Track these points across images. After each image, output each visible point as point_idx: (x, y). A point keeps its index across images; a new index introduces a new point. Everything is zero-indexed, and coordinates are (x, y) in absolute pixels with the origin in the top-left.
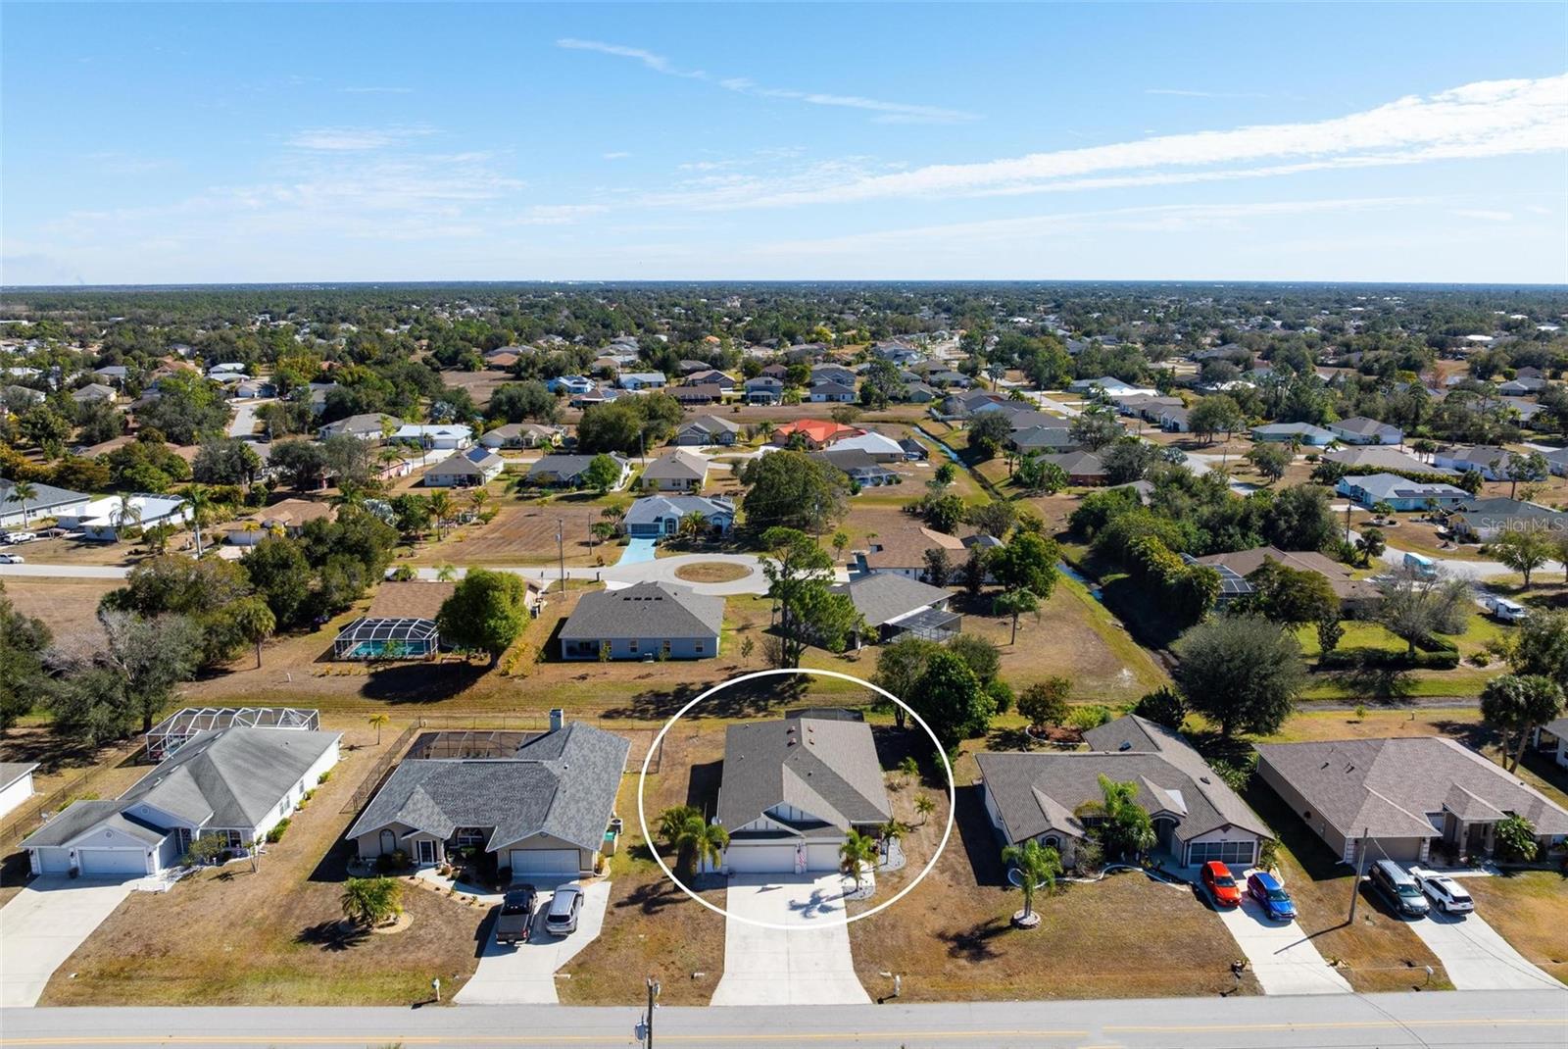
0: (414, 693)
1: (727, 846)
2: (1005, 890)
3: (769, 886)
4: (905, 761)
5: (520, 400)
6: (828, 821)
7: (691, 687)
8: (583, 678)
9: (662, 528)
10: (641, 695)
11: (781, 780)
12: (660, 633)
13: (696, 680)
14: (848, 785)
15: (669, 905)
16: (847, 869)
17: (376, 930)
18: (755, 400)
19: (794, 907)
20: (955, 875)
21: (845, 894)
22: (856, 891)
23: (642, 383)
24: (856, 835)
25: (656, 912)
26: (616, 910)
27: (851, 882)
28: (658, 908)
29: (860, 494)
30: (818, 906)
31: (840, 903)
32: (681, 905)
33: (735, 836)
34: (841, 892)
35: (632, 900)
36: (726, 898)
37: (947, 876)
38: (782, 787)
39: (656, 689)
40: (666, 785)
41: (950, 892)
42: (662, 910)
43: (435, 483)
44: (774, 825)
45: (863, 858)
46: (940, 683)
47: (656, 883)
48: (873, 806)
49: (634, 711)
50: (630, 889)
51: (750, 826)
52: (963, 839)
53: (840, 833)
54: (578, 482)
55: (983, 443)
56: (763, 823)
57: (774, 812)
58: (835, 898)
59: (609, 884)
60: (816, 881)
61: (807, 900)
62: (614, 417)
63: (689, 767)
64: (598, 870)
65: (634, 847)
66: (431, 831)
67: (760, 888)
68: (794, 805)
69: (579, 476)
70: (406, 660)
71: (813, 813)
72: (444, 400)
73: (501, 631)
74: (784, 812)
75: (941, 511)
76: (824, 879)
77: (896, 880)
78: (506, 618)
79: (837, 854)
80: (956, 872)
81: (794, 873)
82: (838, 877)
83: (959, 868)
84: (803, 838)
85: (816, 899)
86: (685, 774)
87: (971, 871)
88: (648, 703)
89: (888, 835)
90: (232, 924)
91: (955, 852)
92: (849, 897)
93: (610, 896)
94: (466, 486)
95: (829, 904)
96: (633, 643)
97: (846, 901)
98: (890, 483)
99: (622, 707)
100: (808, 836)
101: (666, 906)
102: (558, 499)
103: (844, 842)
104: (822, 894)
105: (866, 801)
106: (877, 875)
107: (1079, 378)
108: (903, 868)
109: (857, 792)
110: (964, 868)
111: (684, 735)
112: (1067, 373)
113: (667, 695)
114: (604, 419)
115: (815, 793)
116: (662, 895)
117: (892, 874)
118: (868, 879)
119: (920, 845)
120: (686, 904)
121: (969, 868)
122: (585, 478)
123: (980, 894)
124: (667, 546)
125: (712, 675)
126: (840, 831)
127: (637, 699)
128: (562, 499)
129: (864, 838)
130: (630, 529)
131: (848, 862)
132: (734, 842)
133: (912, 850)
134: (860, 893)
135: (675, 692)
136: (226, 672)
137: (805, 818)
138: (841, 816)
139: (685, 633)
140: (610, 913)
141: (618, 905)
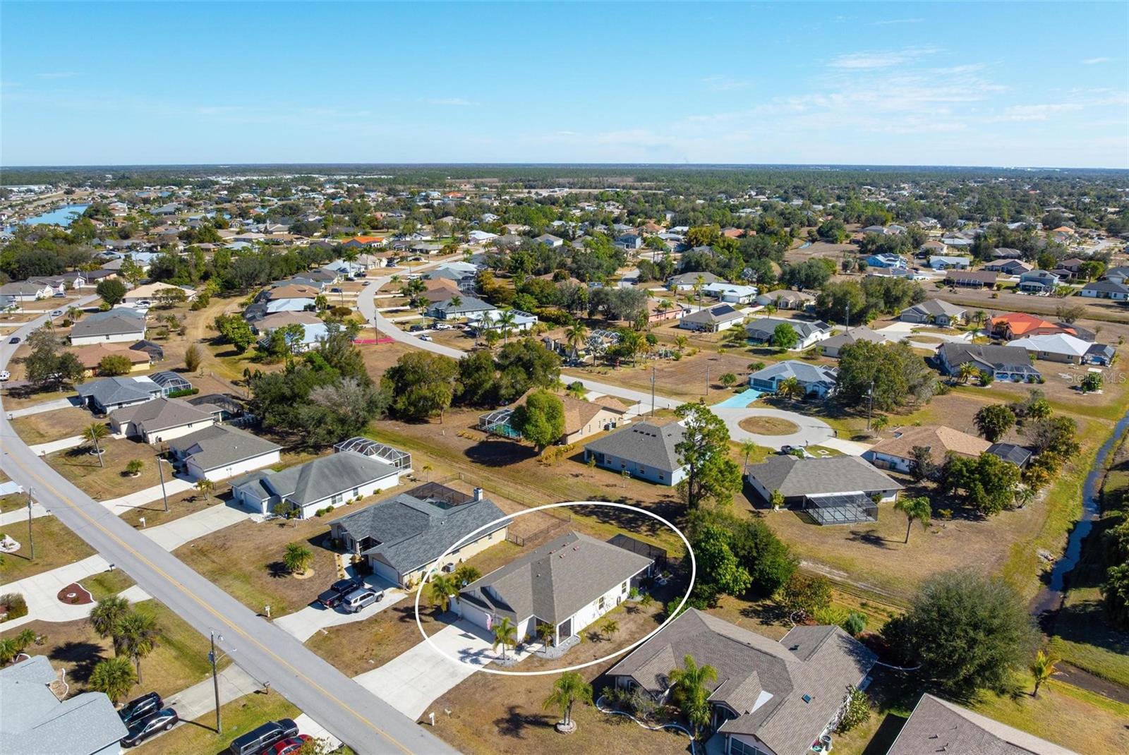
6: (513, 609)
8: (577, 476)
9: (774, 385)
12: (638, 460)
13: (636, 497)
14: (552, 591)
17: (295, 575)
18: (1025, 289)
21: (497, 658)
23: (947, 265)
25: (405, 621)
26: (390, 612)
28: (408, 620)
29: (989, 387)
30: (474, 657)
33: (462, 595)
35: (404, 610)
36: (440, 630)
40: (517, 556)
42: (408, 622)
43: (685, 327)
47: (428, 606)
48: (554, 611)
54: (772, 340)
58: (489, 658)
59: (407, 596)
64: (409, 587)
66: (352, 534)
70: (508, 438)
84: (494, 611)
90: (258, 548)
91: (600, 666)
92: (496, 661)
93: (398, 602)
94: (701, 331)
96: (624, 462)
97: (491, 662)
98: (1030, 381)
104: (487, 652)
105: (553, 606)
106: (531, 657)
108: (552, 660)
109: (553, 598)
117: (541, 660)
119: (586, 652)
124: (766, 399)
125: (649, 498)
126: (515, 618)
128: (751, 351)
130: (752, 382)
133: (575, 652)
136: (427, 422)
139: (654, 463)
140: (385, 611)
141: (395, 609)
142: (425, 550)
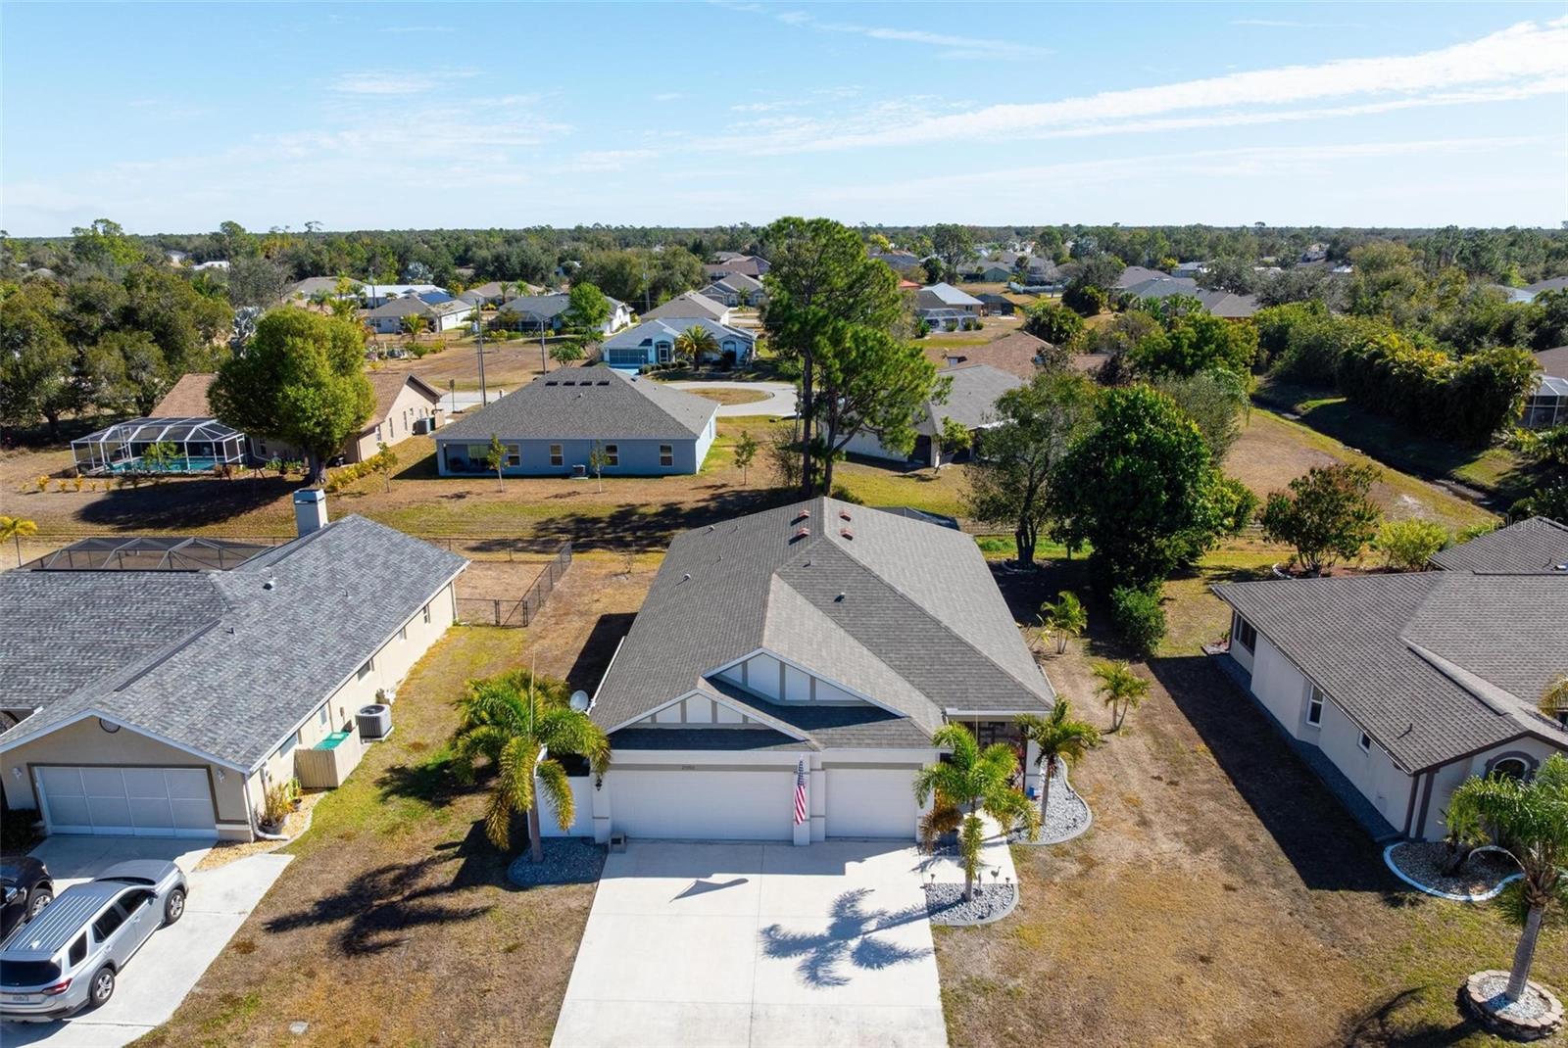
0: (163, 516)
1: (604, 764)
2: (1396, 903)
3: (717, 878)
4: (1055, 600)
5: (508, 260)
6: (887, 704)
7: (642, 510)
8: (460, 496)
9: (652, 355)
10: (552, 520)
11: (765, 605)
12: (601, 430)
13: (650, 499)
14: (938, 623)
15: (422, 929)
16: (936, 836)
19: (780, 945)
20: (1232, 856)
21: (934, 909)
22: (964, 899)
24: (970, 742)
25: (378, 948)
26: (265, 941)
27: (949, 873)
28: (387, 936)
29: (927, 338)
30: (854, 943)
31: (918, 935)
32: (455, 929)
33: (625, 738)
34: (920, 900)
35: (328, 910)
36: (586, 911)
37: (1211, 859)
38: (763, 618)
39: (580, 512)
40: (536, 647)
41: (1234, 905)
42: (394, 944)
44: (735, 713)
45: (991, 807)
46: (1126, 448)
47: (415, 860)
48: (1002, 673)
49: (532, 543)
50: (337, 878)
51: (669, 716)
52: (1223, 765)
53: (915, 738)
54: (557, 325)
55: (1085, 294)
56: (704, 706)
57: (736, 676)
58: (906, 918)
59: (286, 861)
60: (850, 866)
61: (819, 924)
62: (616, 264)
63: (595, 619)
64: (270, 824)
65: (402, 770)
67: (689, 882)
68: (793, 658)
69: (558, 317)
70: (186, 475)
71: (843, 682)
72: (419, 260)
73: (307, 404)
74: (762, 679)
75: (1051, 321)
76: (874, 862)
77: (1075, 868)
78: (319, 386)
79: (910, 794)
80: (1234, 849)
81: (790, 842)
82: (911, 857)
83: (1239, 838)
84: (816, 748)
85: (847, 922)
86: (582, 629)
87: (1275, 846)
88: (562, 531)
89: (1050, 750)
91: (1214, 796)
92: (943, 917)
93: (270, 894)
95: (885, 937)
96: (556, 449)
97: (938, 931)
98: (967, 328)
99: (512, 537)
100: (829, 744)
101: (409, 933)
102: (525, 343)
103: (930, 760)
104: (866, 907)
105: (987, 663)
106: (1019, 855)
107: (1183, 260)
108: (1088, 836)
109: (959, 641)
110: (1251, 838)
111: (604, 572)
112: (1168, 256)
113: (596, 520)
114: (603, 268)
115: (851, 641)
116: (415, 896)
117: (1060, 851)
118: (997, 863)
119: (1120, 777)
120: (472, 925)
121: (1265, 837)
122: (565, 319)
123: (1322, 914)
124: (655, 375)
125: (682, 495)
126: (920, 732)
127: (543, 526)
128: (532, 342)
129: (991, 750)
130: (607, 357)
131: (945, 817)
132: (620, 756)
133: (1100, 789)
134: (976, 906)
135: (612, 517)
137: (824, 696)
138: (918, 696)
139: (642, 431)
140: (243, 946)
141: (279, 926)
142: (273, 674)
